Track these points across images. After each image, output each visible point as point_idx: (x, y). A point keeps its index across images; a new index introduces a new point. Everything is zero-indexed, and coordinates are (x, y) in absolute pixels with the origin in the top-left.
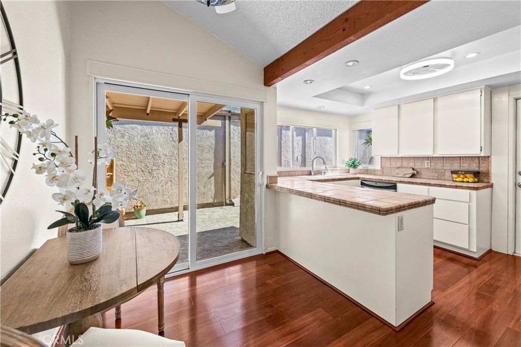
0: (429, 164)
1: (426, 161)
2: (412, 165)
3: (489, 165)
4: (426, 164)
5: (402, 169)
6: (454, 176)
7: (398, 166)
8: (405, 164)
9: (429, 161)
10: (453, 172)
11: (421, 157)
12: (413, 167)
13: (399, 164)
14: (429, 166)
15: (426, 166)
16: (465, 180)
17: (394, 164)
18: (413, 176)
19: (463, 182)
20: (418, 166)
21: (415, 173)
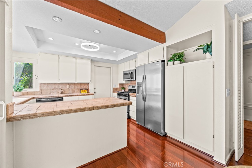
0: (69, 87)
1: (67, 86)
2: (60, 87)
3: (89, 87)
4: (67, 87)
5: (55, 90)
6: (81, 91)
7: (53, 88)
8: (57, 87)
9: (69, 85)
10: (81, 90)
11: (65, 84)
12: (61, 88)
13: (53, 87)
14: (69, 88)
15: (68, 88)
16: (85, 92)
17: (50, 87)
18: (62, 93)
19: (84, 93)
20: (64, 87)
21: (63, 91)
